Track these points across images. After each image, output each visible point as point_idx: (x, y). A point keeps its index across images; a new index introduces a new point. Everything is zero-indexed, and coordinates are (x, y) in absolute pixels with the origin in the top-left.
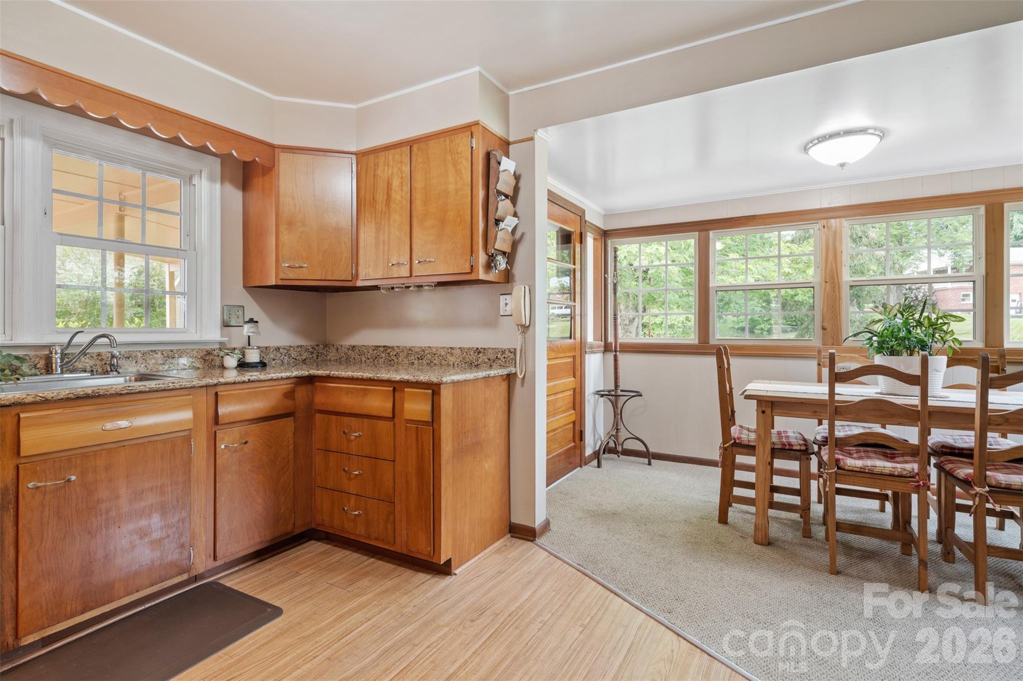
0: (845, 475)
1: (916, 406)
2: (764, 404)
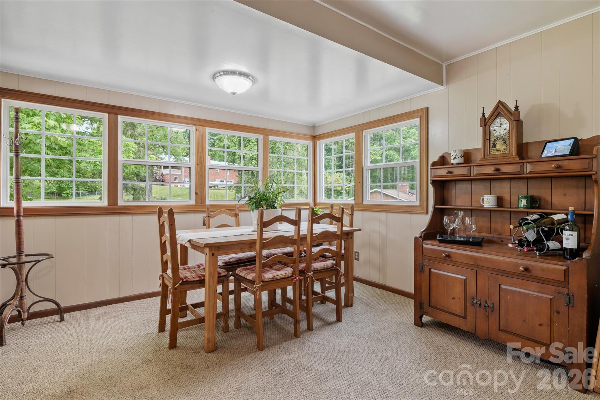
0: (267, 285)
1: (293, 236)
2: (213, 248)
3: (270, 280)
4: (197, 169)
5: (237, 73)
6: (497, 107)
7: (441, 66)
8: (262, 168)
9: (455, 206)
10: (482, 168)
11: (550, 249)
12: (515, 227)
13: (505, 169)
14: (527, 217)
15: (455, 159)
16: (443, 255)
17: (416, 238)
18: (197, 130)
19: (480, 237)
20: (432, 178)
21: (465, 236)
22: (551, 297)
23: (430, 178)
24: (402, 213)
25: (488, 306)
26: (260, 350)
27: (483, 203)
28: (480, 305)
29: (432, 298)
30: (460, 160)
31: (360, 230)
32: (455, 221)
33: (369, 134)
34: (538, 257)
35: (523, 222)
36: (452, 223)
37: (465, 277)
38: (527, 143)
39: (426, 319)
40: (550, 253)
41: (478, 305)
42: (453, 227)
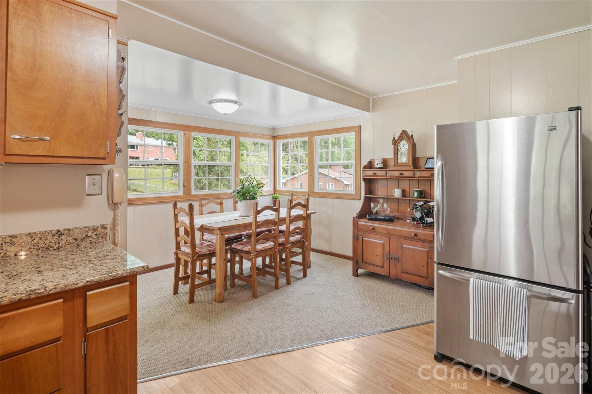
0: (260, 253)
1: (275, 219)
2: (222, 230)
3: (260, 250)
4: (185, 166)
5: (229, 101)
6: (402, 134)
7: (369, 99)
8: (235, 163)
9: (378, 195)
10: (394, 172)
11: (428, 222)
12: (410, 210)
13: (406, 174)
14: (417, 204)
15: (378, 164)
16: (371, 228)
17: (354, 218)
18: (185, 134)
19: (392, 215)
20: (364, 176)
21: (384, 215)
22: (427, 250)
23: (362, 176)
24: (343, 199)
25: (396, 258)
26: (255, 298)
27: (394, 194)
28: (392, 258)
29: (364, 257)
30: (381, 165)
31: (315, 213)
32: (378, 205)
33: (318, 139)
34: (422, 227)
35: (415, 207)
36: (376, 207)
37: (383, 241)
38: (418, 158)
39: (360, 271)
40: (428, 225)
41: (390, 259)
42: (376, 210)
